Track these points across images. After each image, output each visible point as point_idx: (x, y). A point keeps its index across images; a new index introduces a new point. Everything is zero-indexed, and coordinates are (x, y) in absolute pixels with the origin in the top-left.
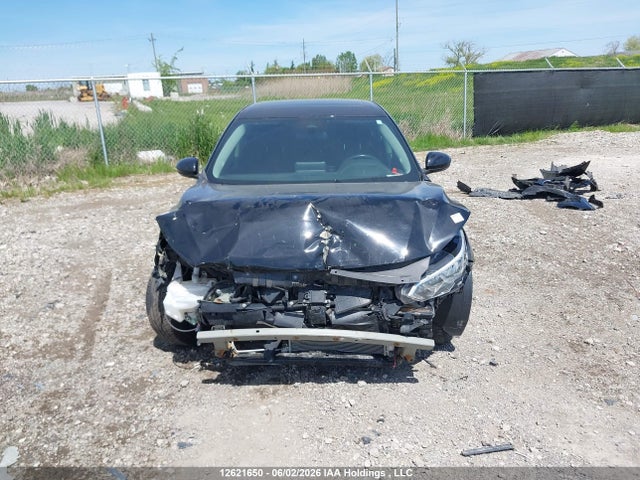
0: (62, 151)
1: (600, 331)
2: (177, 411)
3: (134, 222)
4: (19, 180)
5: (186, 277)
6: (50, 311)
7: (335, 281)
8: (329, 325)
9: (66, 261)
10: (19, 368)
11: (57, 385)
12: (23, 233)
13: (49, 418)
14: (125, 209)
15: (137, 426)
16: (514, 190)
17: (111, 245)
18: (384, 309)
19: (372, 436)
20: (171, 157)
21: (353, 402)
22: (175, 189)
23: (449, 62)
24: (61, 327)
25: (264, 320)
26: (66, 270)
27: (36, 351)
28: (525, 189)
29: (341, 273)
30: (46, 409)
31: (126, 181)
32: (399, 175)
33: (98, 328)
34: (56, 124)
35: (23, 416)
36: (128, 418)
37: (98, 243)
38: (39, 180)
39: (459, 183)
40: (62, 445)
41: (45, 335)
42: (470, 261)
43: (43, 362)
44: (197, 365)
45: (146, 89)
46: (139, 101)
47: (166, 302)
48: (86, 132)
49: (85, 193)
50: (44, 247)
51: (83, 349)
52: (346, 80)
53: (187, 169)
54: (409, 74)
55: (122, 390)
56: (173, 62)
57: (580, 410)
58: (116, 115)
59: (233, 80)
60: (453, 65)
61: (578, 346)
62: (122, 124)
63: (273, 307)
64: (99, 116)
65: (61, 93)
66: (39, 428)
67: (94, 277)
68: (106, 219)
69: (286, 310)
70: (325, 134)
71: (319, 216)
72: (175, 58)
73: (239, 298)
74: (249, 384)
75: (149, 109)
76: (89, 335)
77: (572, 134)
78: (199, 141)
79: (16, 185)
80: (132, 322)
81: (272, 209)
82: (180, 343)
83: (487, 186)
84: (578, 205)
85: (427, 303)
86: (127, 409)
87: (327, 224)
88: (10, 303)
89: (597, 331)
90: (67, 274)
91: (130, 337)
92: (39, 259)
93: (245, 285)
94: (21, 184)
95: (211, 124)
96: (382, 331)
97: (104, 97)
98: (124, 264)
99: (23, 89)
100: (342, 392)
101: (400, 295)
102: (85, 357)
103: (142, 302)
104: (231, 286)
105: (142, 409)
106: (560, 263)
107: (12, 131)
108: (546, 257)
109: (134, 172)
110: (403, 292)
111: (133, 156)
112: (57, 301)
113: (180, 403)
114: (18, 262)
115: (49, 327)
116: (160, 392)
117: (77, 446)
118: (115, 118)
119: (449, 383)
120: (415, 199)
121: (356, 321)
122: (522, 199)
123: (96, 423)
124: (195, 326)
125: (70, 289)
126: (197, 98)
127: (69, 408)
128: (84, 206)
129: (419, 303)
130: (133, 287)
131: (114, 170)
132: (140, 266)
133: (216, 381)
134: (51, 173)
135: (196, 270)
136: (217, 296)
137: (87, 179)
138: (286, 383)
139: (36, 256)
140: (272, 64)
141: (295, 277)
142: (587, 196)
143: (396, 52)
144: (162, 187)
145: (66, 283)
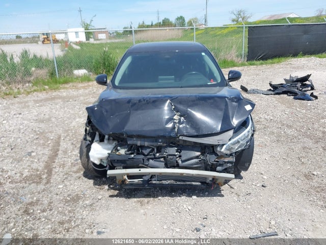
0: (35, 71)
1: (320, 167)
2: (96, 213)
3: (72, 108)
4: (13, 86)
5: (102, 140)
6: (29, 157)
7: (181, 143)
8: (178, 166)
9: (37, 129)
10: (13, 189)
11: (32, 198)
12: (15, 114)
13: (28, 217)
14: (68, 101)
15: (75, 221)
16: (270, 90)
17: (61, 121)
18: (208, 158)
19: (201, 227)
20: (91, 73)
21: (190, 208)
22: (93, 90)
23: (233, 21)
24: (35, 166)
25: (143, 164)
26: (37, 134)
27: (22, 179)
28: (276, 89)
29: (185, 138)
30: (26, 212)
31: (68, 86)
32: (214, 83)
33: (54, 166)
34: (31, 56)
35: (14, 216)
36: (70, 217)
37: (53, 119)
38: (23, 86)
39: (241, 86)
40: (35, 232)
41: (26, 170)
42: (254, 131)
43: (25, 185)
44: (106, 187)
45: (77, 37)
46: (74, 43)
47: (91, 154)
48: (47, 60)
49: (47, 92)
50: (26, 122)
51: (46, 178)
52: (180, 31)
53: (101, 80)
54: (212, 28)
55: (67, 201)
56: (91, 22)
57: (311, 212)
58: (62, 51)
59: (121, 32)
60: (235, 23)
61: (309, 176)
62: (65, 56)
63: (148, 157)
64: (54, 52)
65: (34, 40)
66: (23, 223)
67: (52, 138)
68: (57, 107)
69: (155, 158)
70: (174, 61)
71: (173, 107)
72: (92, 20)
73: (130, 152)
74: (134, 197)
75: (78, 47)
76: (49, 170)
77: (299, 59)
78: (105, 64)
79: (11, 89)
80: (72, 163)
81: (148, 103)
82: (97, 175)
83: (256, 88)
84: (304, 98)
85: (231, 155)
86: (70, 212)
87: (177, 112)
88: (8, 153)
89: (319, 168)
90: (37, 137)
91: (71, 171)
92: (23, 129)
93: (133, 145)
94: (14, 88)
95: (111, 55)
96: (206, 170)
97: (56, 41)
98: (67, 131)
99: (14, 37)
100: (184, 202)
101: (217, 151)
102: (47, 183)
103: (77, 152)
104: (125, 145)
105: (78, 212)
106: (296, 130)
107: (9, 60)
108: (289, 127)
109: (72, 81)
110: (219, 149)
111: (71, 72)
112: (32, 152)
113: (98, 208)
114: (12, 130)
115: (28, 166)
116: (87, 202)
117: (43, 233)
118: (62, 52)
119: (241, 197)
120: (225, 97)
121: (192, 164)
122: (274, 94)
123: (53, 220)
124: (106, 167)
125: (39, 145)
126: (103, 42)
127: (39, 211)
128: (47, 100)
129: (227, 154)
130: (72, 144)
131: (61, 80)
132: (75, 132)
133: (116, 196)
134: (29, 82)
135: (107, 137)
136: (118, 151)
137: (48, 85)
138: (154, 197)
139: (21, 127)
140: (141, 23)
141: (160, 141)
142: (309, 93)
143: (206, 16)
144: (86, 89)
145: (37, 142)
